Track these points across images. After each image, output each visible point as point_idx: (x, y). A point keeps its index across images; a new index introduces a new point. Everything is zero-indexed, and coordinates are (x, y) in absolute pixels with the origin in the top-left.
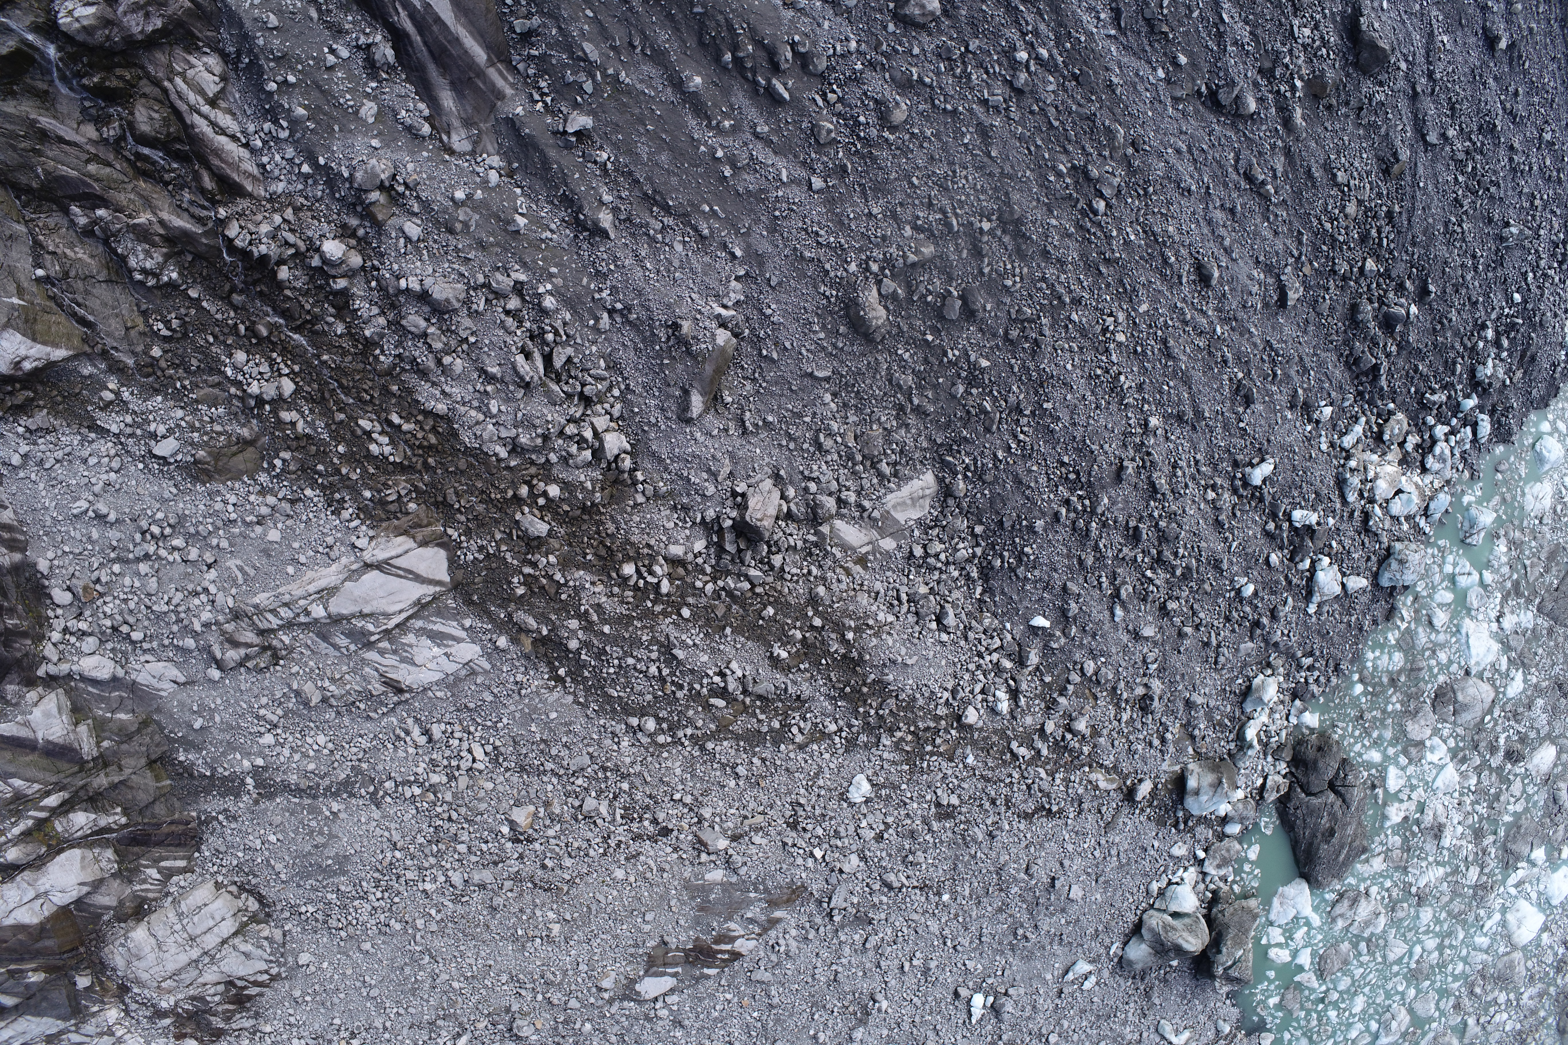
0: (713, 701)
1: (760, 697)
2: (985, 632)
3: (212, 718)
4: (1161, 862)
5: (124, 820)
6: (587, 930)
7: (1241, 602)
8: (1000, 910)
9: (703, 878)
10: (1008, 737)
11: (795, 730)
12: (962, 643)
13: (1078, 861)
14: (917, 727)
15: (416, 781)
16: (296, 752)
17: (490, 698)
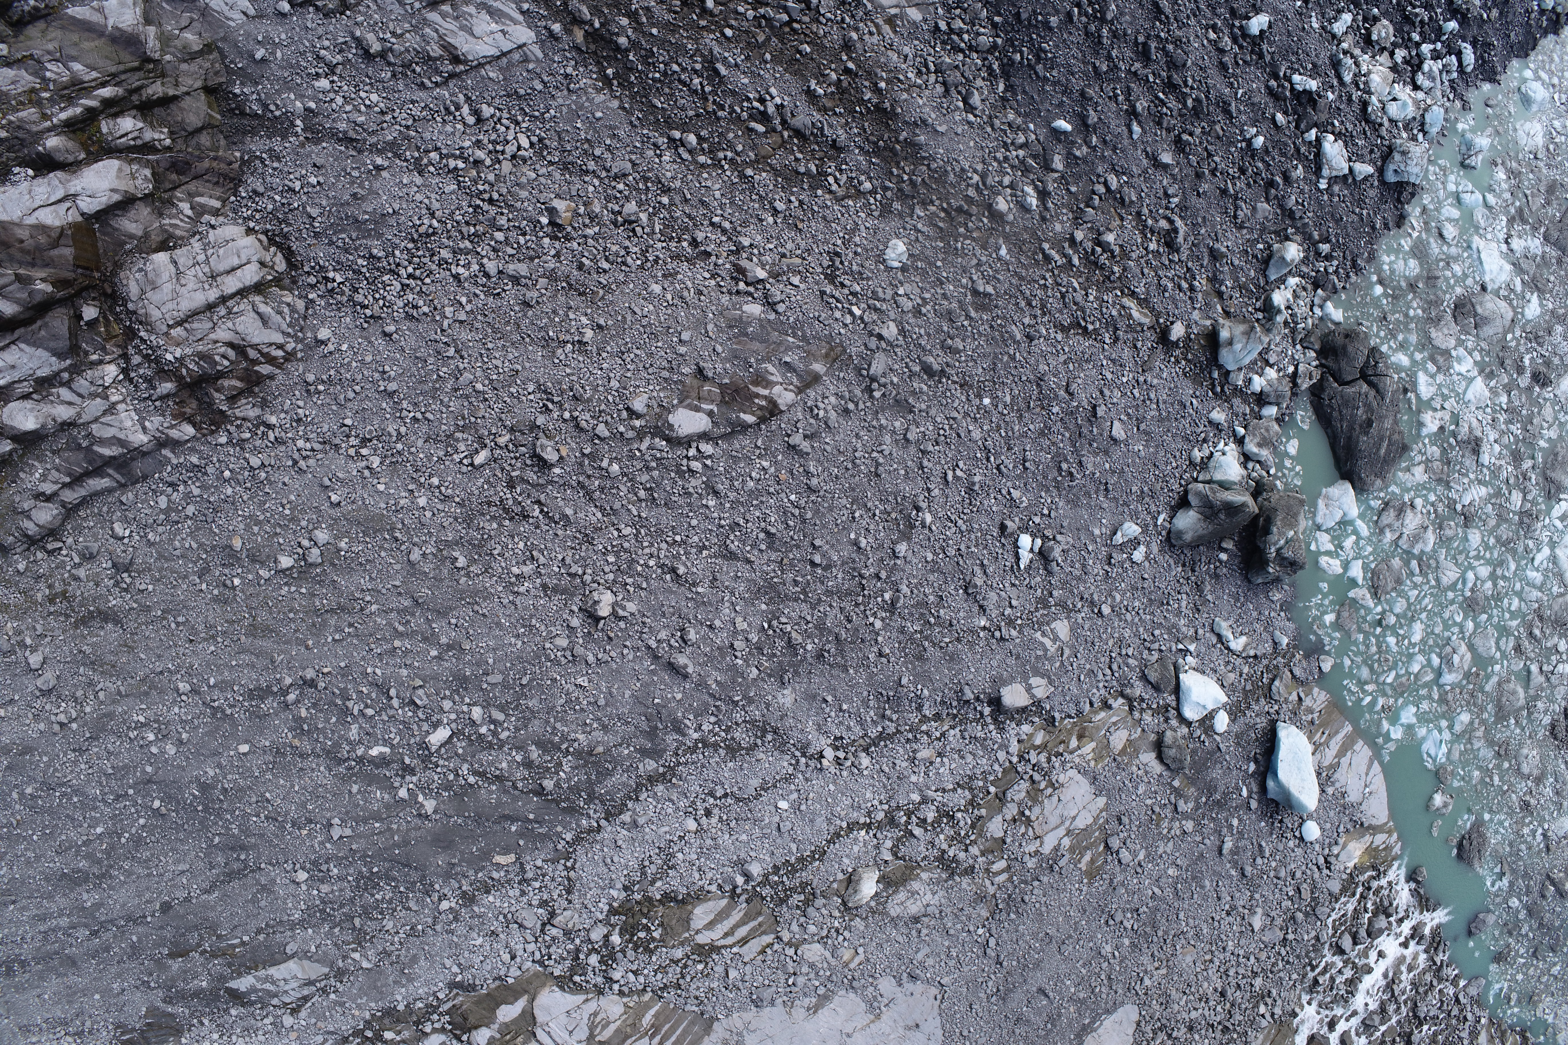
0: (753, 125)
1: (798, 133)
2: (1010, 125)
3: (273, 53)
4: (1202, 428)
5: (168, 142)
6: (620, 342)
7: (1253, 157)
8: (1042, 434)
9: (740, 309)
10: (1039, 239)
11: (831, 179)
12: (989, 129)
13: (1117, 393)
14: (949, 204)
15: (461, 157)
16: (348, 103)
17: (539, 87)
